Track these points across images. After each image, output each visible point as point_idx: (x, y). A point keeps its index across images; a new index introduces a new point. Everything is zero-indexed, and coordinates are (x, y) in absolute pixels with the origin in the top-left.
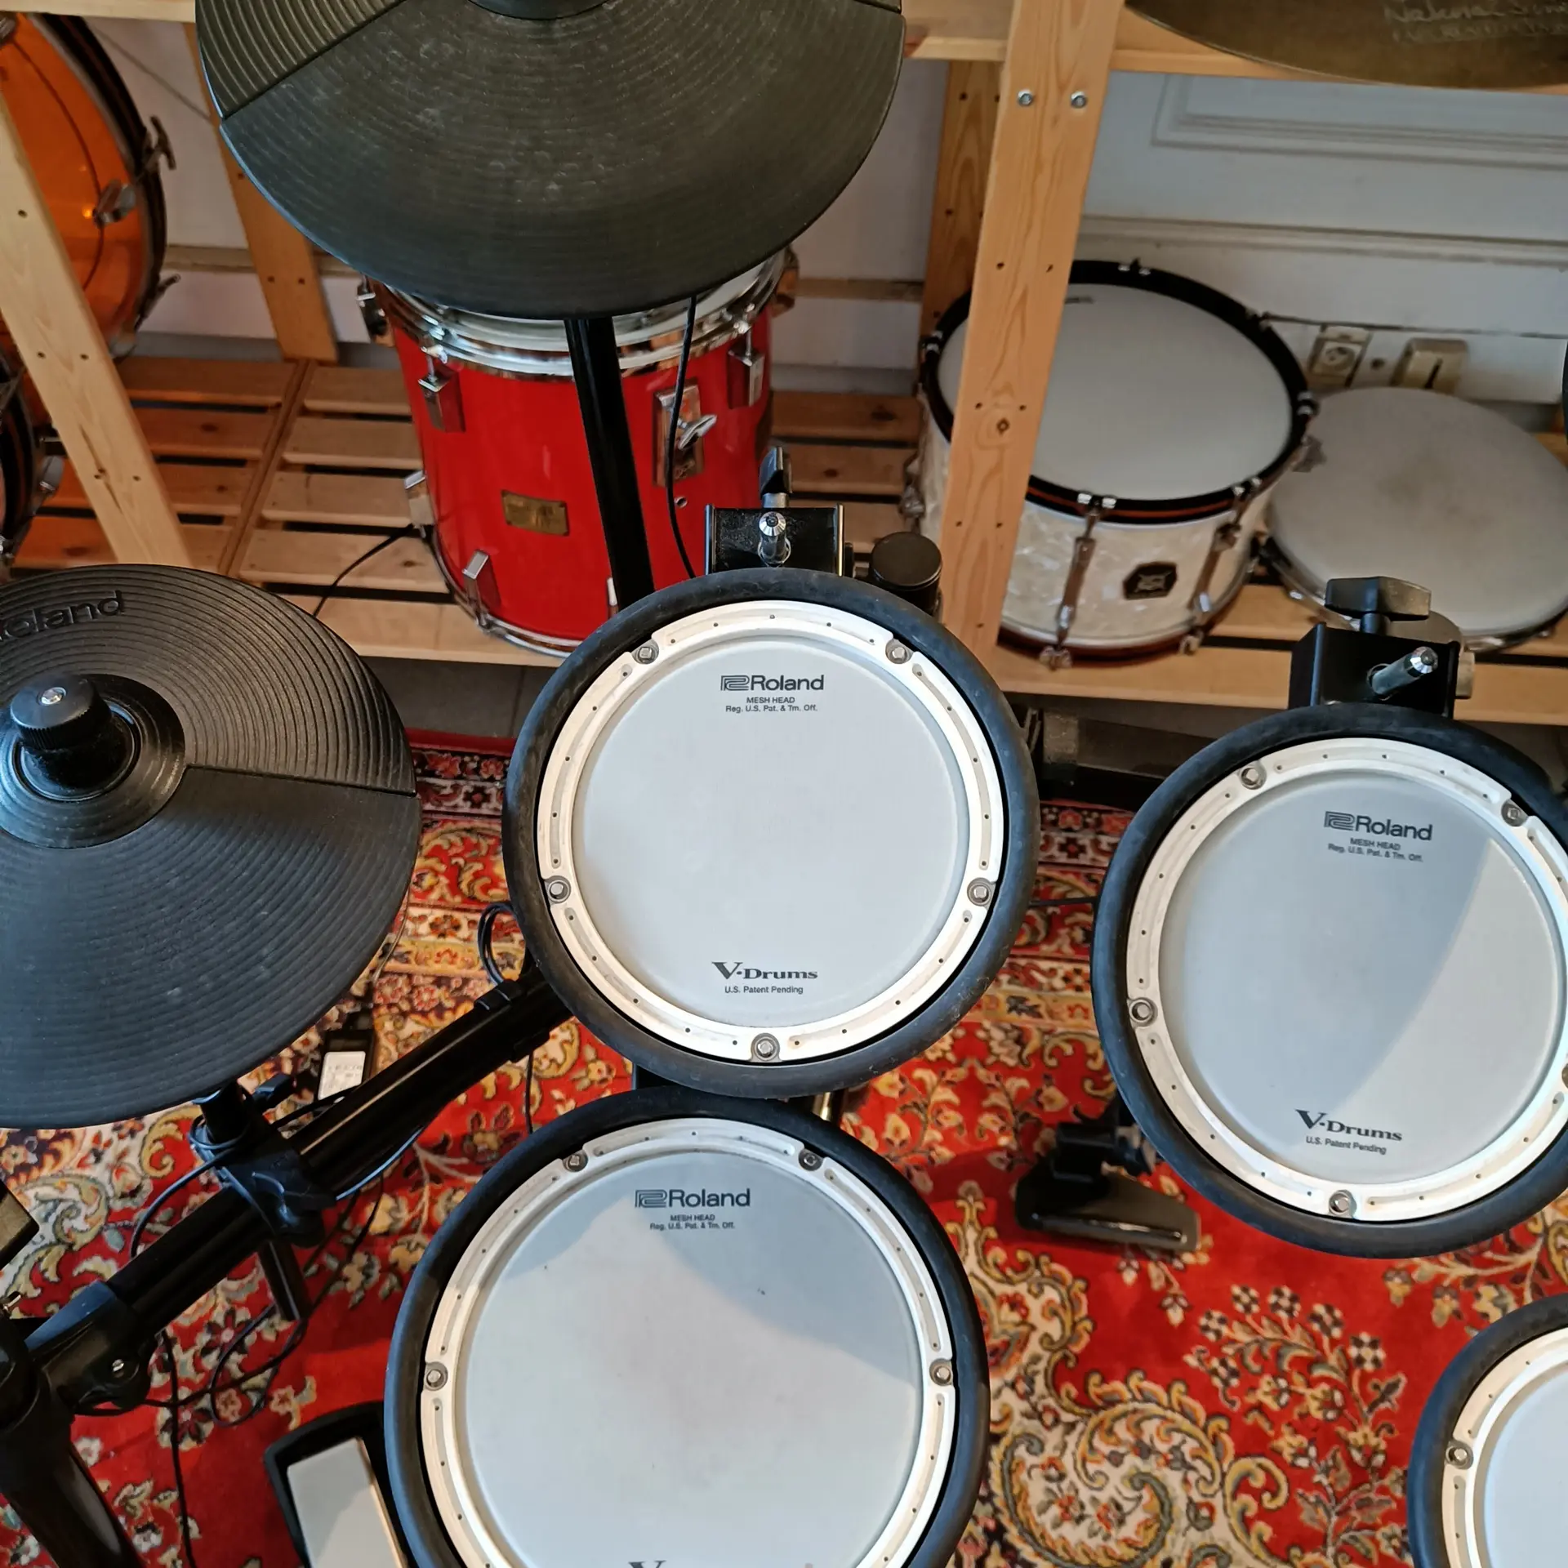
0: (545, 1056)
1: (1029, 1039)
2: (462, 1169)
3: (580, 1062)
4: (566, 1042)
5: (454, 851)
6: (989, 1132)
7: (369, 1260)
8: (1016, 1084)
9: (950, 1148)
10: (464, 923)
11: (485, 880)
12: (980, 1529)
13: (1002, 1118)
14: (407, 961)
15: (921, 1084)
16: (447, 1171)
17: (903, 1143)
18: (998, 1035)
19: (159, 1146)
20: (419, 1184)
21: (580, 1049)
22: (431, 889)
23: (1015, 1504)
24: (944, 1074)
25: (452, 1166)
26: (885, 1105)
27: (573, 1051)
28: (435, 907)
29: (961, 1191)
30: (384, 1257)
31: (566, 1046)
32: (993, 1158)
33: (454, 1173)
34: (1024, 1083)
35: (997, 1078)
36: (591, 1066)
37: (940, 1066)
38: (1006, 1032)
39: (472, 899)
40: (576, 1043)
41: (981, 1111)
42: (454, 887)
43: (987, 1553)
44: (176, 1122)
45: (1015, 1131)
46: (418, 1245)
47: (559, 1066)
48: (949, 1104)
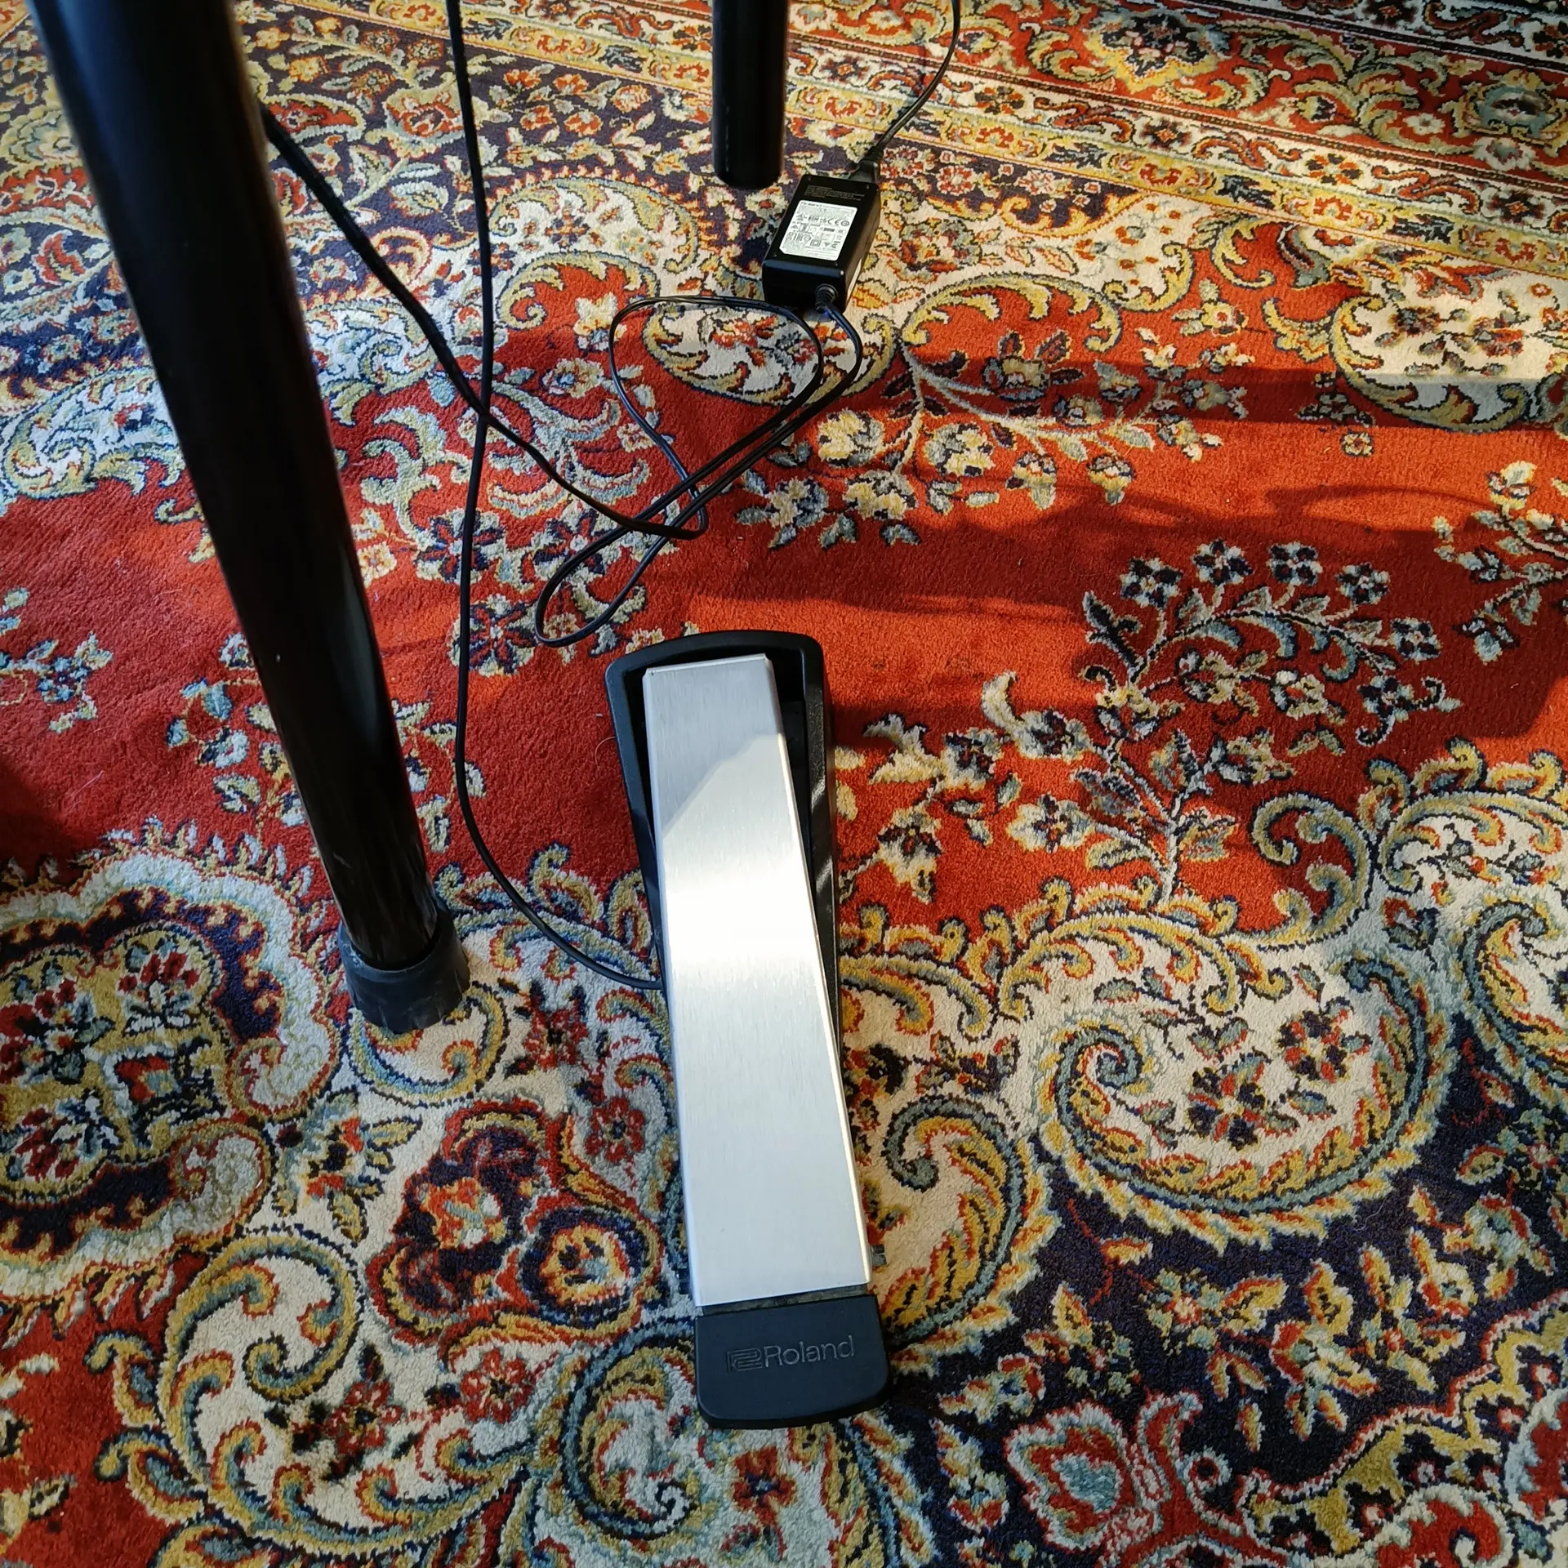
0: (1134, 282)
2: (979, 402)
3: (1191, 297)
4: (1171, 269)
7: (811, 491)
10: (1029, 100)
11: (1070, 54)
14: (936, 134)
16: (954, 400)
19: (529, 291)
20: (909, 408)
21: (1192, 281)
22: (986, 53)
25: (963, 396)
27: (1181, 285)
28: (987, 76)
30: (836, 494)
31: (1172, 277)
33: (964, 405)
36: (1208, 307)
39: (1049, 74)
40: (1188, 273)
42: (1022, 55)
44: (558, 268)
46: (892, 486)
47: (1156, 298)
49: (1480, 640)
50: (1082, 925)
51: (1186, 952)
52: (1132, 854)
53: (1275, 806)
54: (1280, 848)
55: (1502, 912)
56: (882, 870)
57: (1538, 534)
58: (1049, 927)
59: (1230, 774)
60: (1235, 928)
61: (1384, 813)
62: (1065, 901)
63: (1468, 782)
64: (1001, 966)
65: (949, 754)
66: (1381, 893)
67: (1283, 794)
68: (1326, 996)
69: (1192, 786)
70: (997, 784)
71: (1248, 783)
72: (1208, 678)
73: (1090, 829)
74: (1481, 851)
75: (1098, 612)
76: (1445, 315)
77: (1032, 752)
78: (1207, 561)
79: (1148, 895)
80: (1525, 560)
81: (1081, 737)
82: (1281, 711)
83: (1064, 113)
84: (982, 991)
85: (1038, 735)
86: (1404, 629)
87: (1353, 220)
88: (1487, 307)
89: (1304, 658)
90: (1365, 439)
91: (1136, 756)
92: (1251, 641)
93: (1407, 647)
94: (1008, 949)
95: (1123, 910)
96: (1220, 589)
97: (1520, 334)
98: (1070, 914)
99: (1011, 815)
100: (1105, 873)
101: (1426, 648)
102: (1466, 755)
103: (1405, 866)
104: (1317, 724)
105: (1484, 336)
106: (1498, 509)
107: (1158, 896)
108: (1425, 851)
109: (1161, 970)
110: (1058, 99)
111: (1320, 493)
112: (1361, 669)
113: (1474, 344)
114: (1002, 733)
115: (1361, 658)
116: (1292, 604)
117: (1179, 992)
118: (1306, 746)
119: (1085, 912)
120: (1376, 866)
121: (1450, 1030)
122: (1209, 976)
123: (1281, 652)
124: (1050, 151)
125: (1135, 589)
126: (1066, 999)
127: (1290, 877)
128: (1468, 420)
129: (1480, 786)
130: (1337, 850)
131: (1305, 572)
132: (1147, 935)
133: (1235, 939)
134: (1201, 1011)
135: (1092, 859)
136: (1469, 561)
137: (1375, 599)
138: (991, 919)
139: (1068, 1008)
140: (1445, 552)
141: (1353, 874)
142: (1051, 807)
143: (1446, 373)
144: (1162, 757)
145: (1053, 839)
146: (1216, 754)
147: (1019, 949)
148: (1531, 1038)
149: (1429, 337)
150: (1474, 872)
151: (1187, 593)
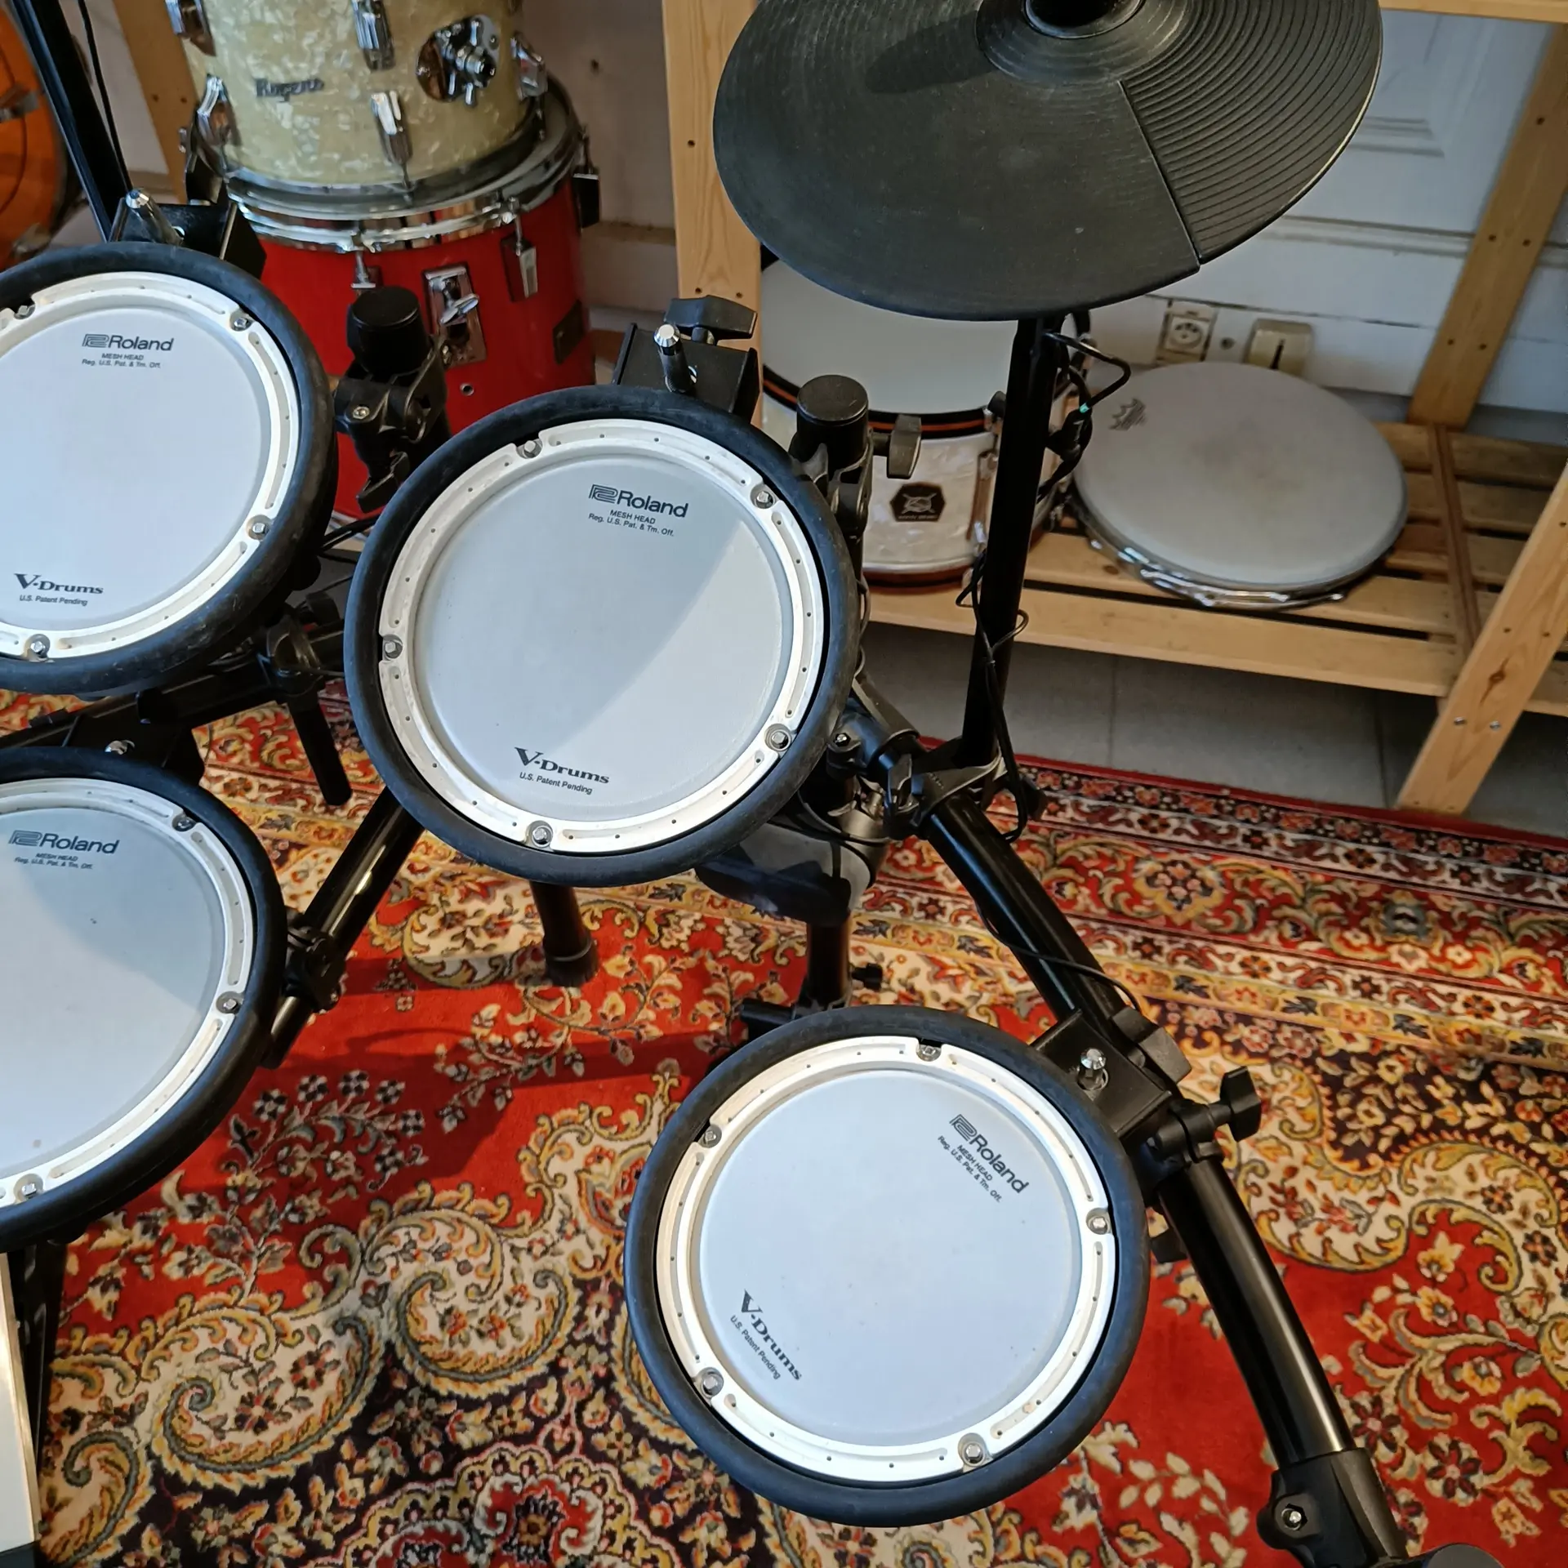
1: (766, 937)
5: (266, 723)
6: (703, 1017)
8: (740, 977)
9: (660, 1027)
10: (256, 786)
11: (286, 751)
12: (590, 1374)
13: (719, 1006)
15: (649, 968)
17: (616, 1018)
18: (736, 932)
22: (234, 753)
23: (631, 1357)
24: (673, 961)
26: (610, 983)
28: (233, 769)
29: (660, 1067)
32: (699, 1041)
34: (750, 976)
35: (724, 970)
37: (673, 953)
38: (745, 929)
39: (271, 766)
41: (700, 997)
42: (255, 755)
43: (591, 1397)
45: (728, 1018)
48: (671, 989)
49: (446, 1119)
50: (196, 1320)
51: (250, 1326)
52: (231, 1274)
53: (315, 1234)
54: (312, 1258)
55: (424, 1279)
56: (88, 1304)
57: (492, 1049)
58: (177, 1323)
59: (294, 1218)
60: (280, 1309)
61: (373, 1230)
62: (188, 1308)
63: (422, 1205)
64: (146, 1351)
65: (138, 1227)
66: (363, 1277)
67: (320, 1226)
68: (321, 1341)
69: (272, 1228)
70: (160, 1242)
71: (302, 1222)
72: (290, 1161)
73: (211, 1261)
74: (421, 1245)
75: (238, 1128)
76: (470, 913)
77: (185, 1219)
78: (305, 1088)
79: (236, 1295)
80: (483, 1066)
81: (216, 1206)
82: (329, 1176)
83: (274, 794)
84: (133, 1367)
85: (191, 1208)
86: (406, 1117)
87: (432, 855)
88: (496, 906)
89: (349, 1141)
90: (409, 999)
91: (243, 1215)
92: (320, 1134)
93: (406, 1128)
94: (152, 1340)
95: (220, 1307)
96: (310, 1104)
97: (510, 923)
98: (190, 1314)
99: (167, 1259)
100: (215, 1287)
101: (416, 1128)
102: (425, 1189)
103: (379, 1260)
104: (348, 1181)
105: (490, 926)
106: (473, 1036)
107: (241, 1296)
108: (392, 1249)
109: (235, 1340)
110: (273, 783)
111: (376, 1037)
112: (378, 1145)
113: (482, 932)
114: (170, 1209)
115: (379, 1138)
116: (347, 1110)
117: (242, 1352)
118: (339, 1195)
119: (199, 1312)
120: (363, 1262)
121: (382, 1351)
122: (260, 1339)
123: (336, 1140)
124: (263, 821)
125: (261, 1110)
126: (179, 1365)
127: (315, 1275)
128: (470, 981)
129: (428, 1208)
130: (344, 1256)
131: (359, 1089)
132: (231, 1320)
133: (279, 1315)
134: (252, 1360)
135: (209, 1280)
136: (451, 1071)
137: (394, 1101)
138: (146, 1323)
139: (179, 1370)
140: (438, 1067)
141: (349, 1268)
142: (190, 1251)
143: (463, 953)
144: (258, 1213)
145: (188, 1270)
146: (288, 1207)
147: (158, 1338)
148: (423, 1349)
149: (458, 930)
150: (415, 1258)
151: (290, 1110)
